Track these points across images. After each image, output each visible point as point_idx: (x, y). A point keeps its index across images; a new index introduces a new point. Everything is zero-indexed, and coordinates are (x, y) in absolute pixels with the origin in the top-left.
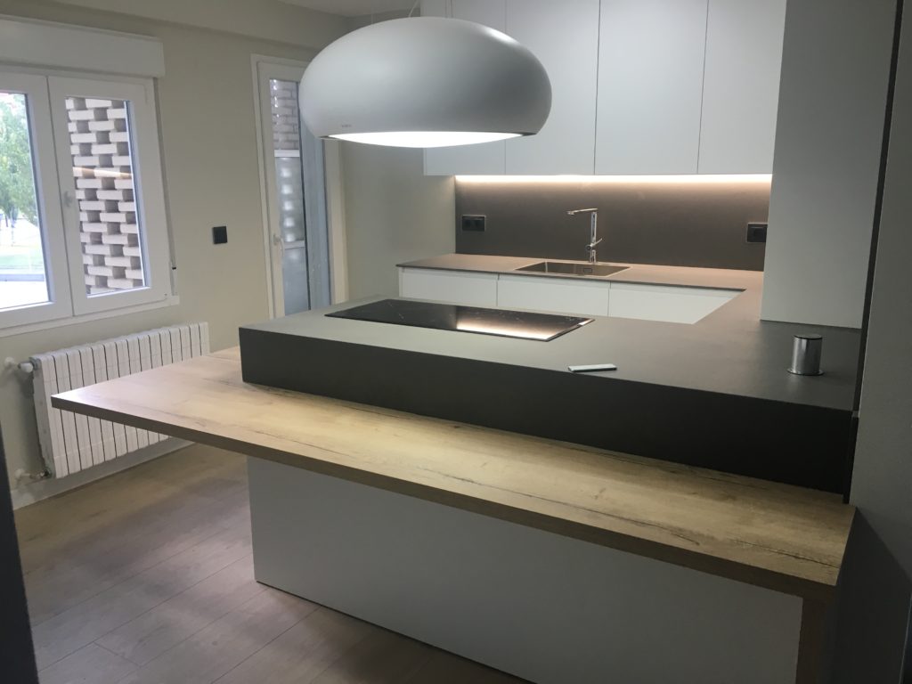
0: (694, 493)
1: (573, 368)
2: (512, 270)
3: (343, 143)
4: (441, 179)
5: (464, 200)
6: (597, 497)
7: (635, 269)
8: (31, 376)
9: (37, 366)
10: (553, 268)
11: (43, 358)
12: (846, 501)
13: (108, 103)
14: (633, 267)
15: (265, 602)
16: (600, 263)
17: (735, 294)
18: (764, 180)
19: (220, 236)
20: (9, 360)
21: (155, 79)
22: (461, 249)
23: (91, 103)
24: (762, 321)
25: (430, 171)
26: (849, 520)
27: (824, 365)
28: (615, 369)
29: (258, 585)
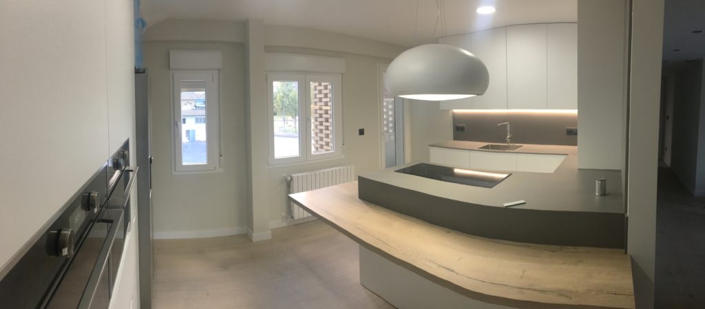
0: (564, 263)
1: (506, 205)
2: (476, 148)
3: (403, 98)
4: (447, 111)
5: (456, 119)
6: (522, 277)
7: (526, 146)
8: (290, 181)
9: (292, 179)
10: (493, 147)
11: (294, 175)
12: (626, 253)
13: (328, 84)
14: (525, 146)
15: (364, 294)
16: (512, 144)
17: (565, 156)
18: (574, 112)
19: (362, 132)
20: (284, 175)
21: (342, 74)
22: (456, 138)
23: (323, 84)
24: (579, 169)
25: (442, 108)
26: (629, 265)
27: (608, 189)
28: (524, 203)
29: (361, 287)
